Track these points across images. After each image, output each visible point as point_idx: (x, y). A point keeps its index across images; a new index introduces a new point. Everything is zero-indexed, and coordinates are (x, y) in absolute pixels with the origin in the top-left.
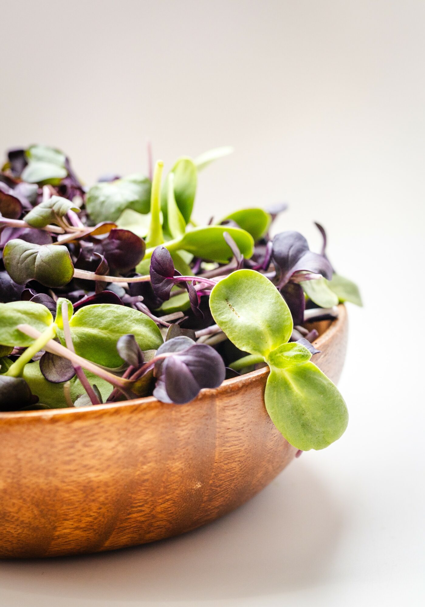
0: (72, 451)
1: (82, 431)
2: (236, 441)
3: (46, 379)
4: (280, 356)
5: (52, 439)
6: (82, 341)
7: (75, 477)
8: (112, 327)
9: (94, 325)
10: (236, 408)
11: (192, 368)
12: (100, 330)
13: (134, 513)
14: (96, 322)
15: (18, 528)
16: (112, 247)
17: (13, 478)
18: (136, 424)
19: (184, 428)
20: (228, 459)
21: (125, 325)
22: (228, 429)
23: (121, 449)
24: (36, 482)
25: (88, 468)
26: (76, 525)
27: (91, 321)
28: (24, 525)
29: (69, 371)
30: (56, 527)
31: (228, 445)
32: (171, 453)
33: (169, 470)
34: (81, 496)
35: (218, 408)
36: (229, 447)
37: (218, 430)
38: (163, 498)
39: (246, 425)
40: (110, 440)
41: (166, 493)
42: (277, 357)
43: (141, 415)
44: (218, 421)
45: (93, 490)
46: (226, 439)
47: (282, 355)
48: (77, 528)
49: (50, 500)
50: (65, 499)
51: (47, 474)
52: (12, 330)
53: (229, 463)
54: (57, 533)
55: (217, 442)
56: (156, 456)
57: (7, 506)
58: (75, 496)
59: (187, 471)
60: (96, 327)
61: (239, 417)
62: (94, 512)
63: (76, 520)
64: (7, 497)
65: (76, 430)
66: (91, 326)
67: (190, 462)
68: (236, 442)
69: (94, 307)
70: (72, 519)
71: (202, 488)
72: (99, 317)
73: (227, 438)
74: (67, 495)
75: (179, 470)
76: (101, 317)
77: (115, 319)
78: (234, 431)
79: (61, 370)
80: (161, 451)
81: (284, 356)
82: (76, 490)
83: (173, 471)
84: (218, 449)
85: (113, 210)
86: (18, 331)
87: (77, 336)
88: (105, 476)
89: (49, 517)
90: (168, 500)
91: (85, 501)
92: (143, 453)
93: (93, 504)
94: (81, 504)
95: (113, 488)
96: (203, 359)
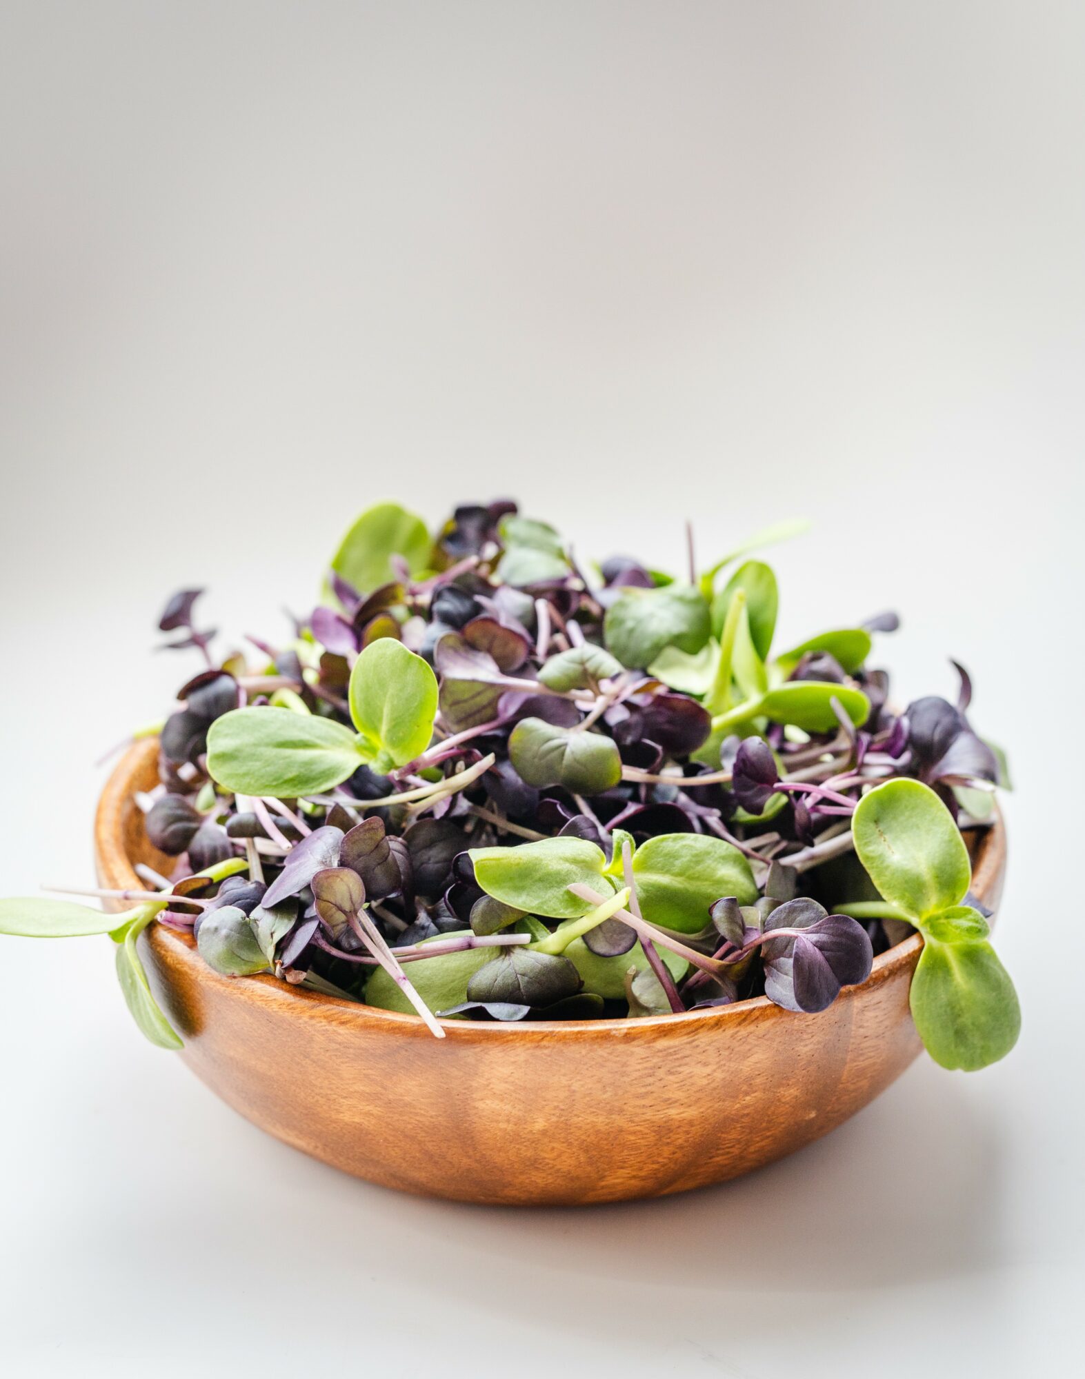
0: (651, 1080)
1: (667, 1053)
2: (872, 1051)
3: (590, 949)
4: (943, 924)
5: (625, 1065)
6: (648, 897)
7: (649, 1114)
8: (691, 872)
9: (665, 870)
10: (879, 1008)
11: (827, 954)
12: (673, 877)
13: (718, 1157)
14: (667, 865)
15: (550, 1177)
16: (660, 719)
17: (561, 1116)
18: (744, 1040)
19: (808, 1042)
20: (858, 1077)
21: (708, 867)
22: (865, 1037)
23: (719, 1075)
24: (593, 1122)
25: (669, 1102)
26: (634, 1173)
27: (658, 863)
28: (560, 1174)
29: (624, 938)
30: (605, 1177)
31: (862, 1058)
32: (787, 1078)
33: (779, 1100)
34: (652, 1139)
35: (855, 1010)
36: (863, 1061)
37: (852, 1040)
38: (761, 1135)
39: (889, 1028)
40: (706, 1064)
41: (768, 1129)
42: (940, 924)
43: (752, 1028)
44: (853, 1028)
45: (670, 1131)
46: (861, 1052)
47: (949, 923)
48: (634, 1177)
49: (607, 1144)
50: (628, 1143)
51: (611, 1112)
52: (559, 892)
53: (858, 1081)
54: (603, 1183)
55: (849, 1057)
56: (765, 1083)
57: (542, 1151)
58: (643, 1138)
59: (802, 1099)
60: (668, 872)
61: (881, 1019)
62: (665, 1158)
63: (635, 1168)
64: (546, 1140)
65: (660, 1051)
66: (661, 871)
67: (810, 1087)
68: (872, 1054)
69: (662, 840)
70: (631, 1167)
71: (816, 1117)
72: (670, 857)
73: (862, 1050)
74: (632, 1138)
75: (793, 1098)
76: (673, 856)
77: (694, 859)
78: (872, 1039)
79: (612, 936)
80: (772, 1076)
81: (951, 925)
82: (647, 1131)
83: (783, 1100)
84: (847, 1067)
85: (647, 645)
86: (568, 892)
87: (642, 888)
88: (691, 1113)
89: (599, 1164)
90: (768, 1137)
91: (655, 1145)
92: (749, 1081)
93: (665, 1148)
94: (649, 1148)
95: (698, 1127)
96: (844, 940)
